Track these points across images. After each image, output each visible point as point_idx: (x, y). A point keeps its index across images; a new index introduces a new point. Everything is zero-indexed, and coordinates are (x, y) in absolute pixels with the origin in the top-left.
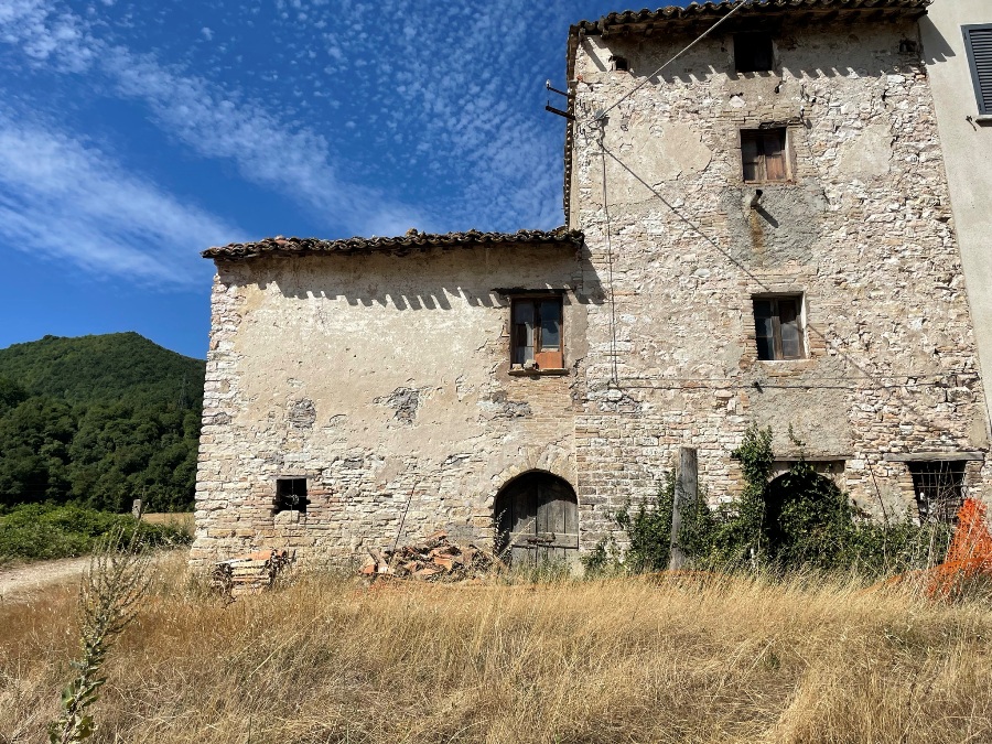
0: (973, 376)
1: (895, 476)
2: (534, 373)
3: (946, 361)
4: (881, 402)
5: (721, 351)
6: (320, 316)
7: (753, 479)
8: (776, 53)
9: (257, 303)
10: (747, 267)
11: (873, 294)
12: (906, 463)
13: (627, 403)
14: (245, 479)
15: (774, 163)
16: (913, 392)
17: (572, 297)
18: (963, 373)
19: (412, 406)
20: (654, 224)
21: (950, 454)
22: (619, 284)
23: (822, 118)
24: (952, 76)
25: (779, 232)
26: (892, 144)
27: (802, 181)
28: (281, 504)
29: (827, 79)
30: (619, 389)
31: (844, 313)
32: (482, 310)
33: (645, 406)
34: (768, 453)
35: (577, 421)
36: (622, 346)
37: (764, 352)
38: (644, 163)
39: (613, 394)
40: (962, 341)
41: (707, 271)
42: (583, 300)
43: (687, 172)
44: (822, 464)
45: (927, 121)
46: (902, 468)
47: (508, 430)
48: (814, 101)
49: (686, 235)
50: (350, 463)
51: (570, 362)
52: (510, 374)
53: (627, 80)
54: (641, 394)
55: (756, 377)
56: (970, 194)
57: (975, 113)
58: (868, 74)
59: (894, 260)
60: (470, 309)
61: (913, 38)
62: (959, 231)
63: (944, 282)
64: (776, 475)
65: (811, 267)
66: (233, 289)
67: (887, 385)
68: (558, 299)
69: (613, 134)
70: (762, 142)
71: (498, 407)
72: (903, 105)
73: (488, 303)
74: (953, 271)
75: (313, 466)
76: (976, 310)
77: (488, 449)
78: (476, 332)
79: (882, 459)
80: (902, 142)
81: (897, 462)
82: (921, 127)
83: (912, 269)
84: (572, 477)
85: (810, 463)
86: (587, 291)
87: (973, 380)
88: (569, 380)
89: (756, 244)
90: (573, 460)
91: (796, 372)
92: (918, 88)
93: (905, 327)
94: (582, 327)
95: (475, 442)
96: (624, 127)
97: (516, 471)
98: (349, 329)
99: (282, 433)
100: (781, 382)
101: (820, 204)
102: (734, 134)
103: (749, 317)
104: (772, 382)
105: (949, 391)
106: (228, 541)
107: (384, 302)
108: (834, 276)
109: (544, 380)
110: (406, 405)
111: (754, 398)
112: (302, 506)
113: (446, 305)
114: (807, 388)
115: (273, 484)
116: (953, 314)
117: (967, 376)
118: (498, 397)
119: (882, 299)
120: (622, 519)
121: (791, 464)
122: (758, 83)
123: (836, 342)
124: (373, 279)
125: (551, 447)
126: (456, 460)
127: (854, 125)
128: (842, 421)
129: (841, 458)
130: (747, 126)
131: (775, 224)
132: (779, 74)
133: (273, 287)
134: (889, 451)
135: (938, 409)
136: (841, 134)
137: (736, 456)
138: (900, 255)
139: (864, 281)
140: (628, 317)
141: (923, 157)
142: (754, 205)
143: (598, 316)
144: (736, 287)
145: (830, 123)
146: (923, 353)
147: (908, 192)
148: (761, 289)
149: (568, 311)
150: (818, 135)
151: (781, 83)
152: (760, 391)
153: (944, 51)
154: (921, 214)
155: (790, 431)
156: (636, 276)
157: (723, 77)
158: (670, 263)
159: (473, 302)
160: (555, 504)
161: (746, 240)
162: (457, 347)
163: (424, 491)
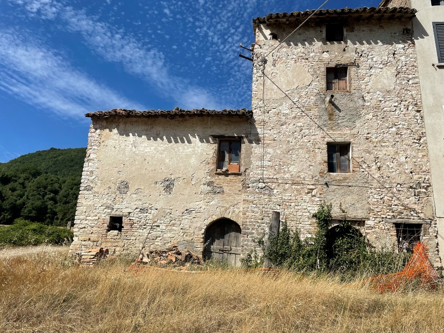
0: (428, 185)
1: (388, 229)
2: (226, 174)
3: (416, 177)
4: (383, 194)
5: (311, 167)
7: (321, 227)
8: (345, 33)
9: (107, 137)
10: (325, 129)
11: (383, 144)
12: (394, 223)
13: (267, 189)
14: (96, 216)
15: (342, 83)
16: (399, 191)
17: (245, 140)
18: (424, 183)
19: (171, 186)
20: (285, 109)
21: (414, 220)
22: (267, 135)
23: (364, 63)
24: (427, 45)
25: (341, 114)
26: (396, 76)
27: (353, 91)
28: (111, 228)
29: (368, 45)
30: (264, 183)
31: (369, 152)
32: (205, 145)
33: (275, 191)
34: (329, 216)
35: (243, 196)
36: (266, 163)
38: (282, 81)
40: (424, 168)
41: (307, 131)
42: (250, 142)
43: (302, 86)
44: (355, 222)
45: (414, 66)
46: (392, 226)
47: (213, 199)
48: (361, 55)
49: (299, 114)
51: (242, 169)
52: (216, 174)
53: (276, 43)
54: (273, 186)
55: (327, 180)
56: (432, 100)
57: (436, 62)
58: (387, 44)
59: (394, 129)
60: (200, 144)
61: (409, 27)
62: (425, 117)
63: (417, 140)
64: (333, 226)
65: (355, 131)
66: (98, 131)
67: (387, 187)
68: (239, 140)
69: (269, 68)
70: (336, 73)
71: (209, 188)
72: (403, 58)
73: (208, 142)
74: (422, 135)
75: (126, 211)
76: (431, 153)
77: (204, 207)
78: (202, 154)
79: (383, 221)
80: (401, 75)
81: (389, 223)
82: (410, 68)
83: (402, 134)
85: (349, 221)
86: (252, 138)
87: (428, 186)
88: (242, 177)
89: (330, 119)
90: (241, 214)
91: (345, 179)
92: (410, 50)
93: (397, 160)
94: (249, 154)
95: (199, 204)
96: (274, 65)
97: (215, 218)
98: (146, 151)
99: (114, 195)
101: (361, 102)
102: (323, 69)
103: (325, 151)
104: (334, 183)
105: (416, 191)
106: (86, 243)
107: (162, 139)
108: (366, 135)
109: (230, 177)
110: (169, 186)
111: (325, 190)
113: (189, 142)
114: (350, 186)
115: (108, 218)
116: (420, 155)
117: (425, 184)
118: (210, 184)
119: (388, 146)
120: (260, 242)
121: (340, 221)
122: (336, 47)
123: (364, 166)
124: (158, 129)
125: (232, 208)
126: (188, 211)
127: (379, 67)
128: (365, 202)
129: (363, 220)
130: (330, 66)
131: (340, 111)
132: (346, 43)
133: (115, 131)
134: (386, 218)
135: (410, 199)
136: (373, 71)
137: (315, 216)
138: (397, 127)
139: (379, 138)
140: (270, 150)
141: (411, 82)
142: (331, 102)
143: (257, 149)
144: (320, 139)
145: (368, 65)
146: (405, 173)
147: (403, 98)
148: (331, 140)
150: (362, 71)
151: (346, 47)
152: (328, 187)
153: (423, 33)
154: (408, 108)
155: (340, 206)
156: (275, 132)
157: (320, 43)
158: (291, 127)
159: (202, 141)
161: (326, 117)
162: (193, 161)
163: (174, 225)
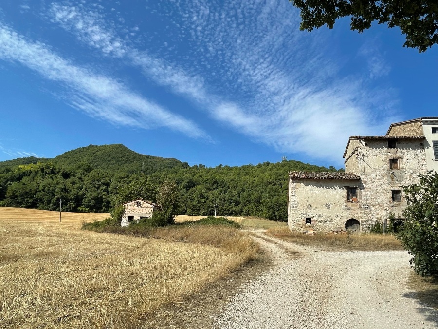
2: (352, 202)
5: (386, 200)
6: (312, 189)
7: (392, 222)
8: (396, 145)
9: (300, 186)
10: (391, 185)
13: (369, 208)
14: (300, 218)
15: (396, 165)
17: (358, 188)
20: (373, 175)
22: (367, 186)
24: (430, 151)
25: (397, 179)
26: (418, 163)
27: (401, 169)
28: (307, 222)
29: (406, 150)
30: (368, 205)
33: (372, 209)
34: (394, 218)
35: (360, 211)
36: (368, 198)
37: (394, 200)
38: (371, 164)
39: (366, 206)
41: (383, 185)
42: (361, 189)
43: (380, 166)
45: (425, 159)
47: (347, 212)
48: (403, 154)
49: (379, 178)
50: (319, 216)
51: (359, 200)
52: (347, 202)
53: (368, 148)
54: (371, 206)
55: (392, 204)
57: (434, 158)
58: (414, 150)
60: (340, 190)
61: (423, 143)
64: (395, 221)
66: (295, 184)
68: (356, 188)
69: (365, 158)
70: (393, 162)
71: (345, 207)
72: (420, 156)
73: (343, 189)
75: (312, 216)
77: (344, 215)
78: (341, 194)
80: (420, 163)
82: (423, 160)
84: (360, 220)
86: (361, 188)
88: (358, 203)
90: (360, 217)
91: (399, 204)
92: (423, 153)
94: (360, 194)
95: (342, 213)
96: (367, 157)
97: (349, 219)
98: (317, 192)
99: (306, 210)
100: (397, 206)
101: (404, 174)
102: (388, 160)
103: (391, 193)
104: (395, 205)
106: (298, 228)
107: (323, 188)
109: (354, 203)
110: (328, 207)
111: (392, 208)
112: (311, 222)
113: (335, 189)
114: (401, 207)
115: (305, 219)
120: (369, 228)
121: (398, 220)
122: (393, 150)
124: (321, 183)
125: (355, 215)
126: (338, 216)
127: (411, 159)
130: (391, 158)
131: (396, 177)
132: (397, 149)
133: (302, 184)
136: (408, 161)
137: (388, 218)
140: (369, 193)
141: (424, 166)
142: (392, 174)
143: (364, 192)
144: (389, 188)
145: (406, 159)
148: (393, 189)
149: (358, 191)
150: (404, 161)
153: (429, 146)
155: (398, 214)
156: (370, 185)
157: (386, 149)
158: (376, 183)
159: (340, 188)
160: (356, 224)
161: (391, 180)
162: (337, 196)
163: (332, 221)
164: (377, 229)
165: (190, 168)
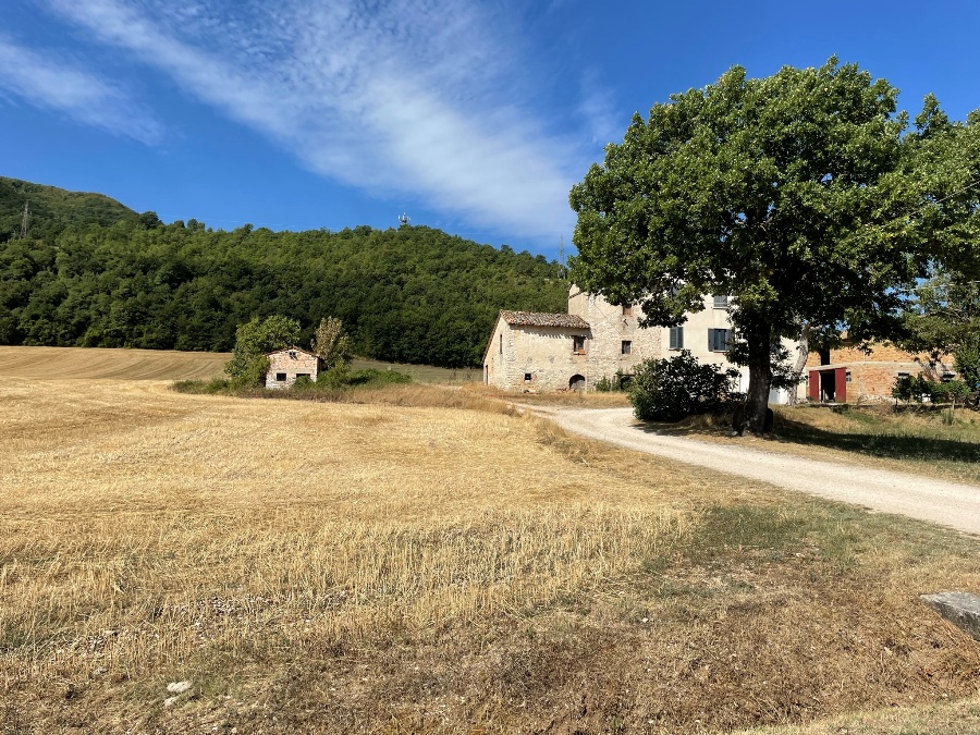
2: (578, 354)
5: (615, 352)
6: (533, 338)
7: (619, 378)
10: (621, 334)
13: (596, 362)
14: (518, 373)
17: (586, 338)
19: (553, 359)
22: (596, 336)
28: (526, 379)
31: (639, 346)
34: (622, 373)
35: (586, 365)
36: (596, 349)
37: (623, 352)
39: (594, 360)
41: (614, 334)
42: (589, 339)
43: (612, 312)
44: (630, 376)
47: (573, 366)
49: (610, 326)
50: (540, 371)
51: (586, 352)
52: (573, 354)
54: (599, 360)
55: (621, 358)
60: (565, 339)
62: (662, 330)
64: (623, 377)
65: (633, 336)
66: (513, 331)
69: (597, 302)
73: (569, 338)
75: (533, 371)
76: (662, 347)
77: (569, 369)
78: (566, 344)
88: (586, 356)
89: (624, 330)
90: (586, 373)
91: (629, 357)
93: (649, 349)
94: (588, 345)
95: (566, 368)
97: (574, 374)
98: (539, 342)
99: (525, 364)
100: (626, 359)
101: (637, 322)
103: (621, 344)
107: (547, 337)
108: (638, 338)
109: (580, 356)
111: (620, 362)
112: (530, 379)
113: (560, 338)
114: (630, 361)
115: (524, 374)
116: (658, 347)
118: (571, 359)
119: (646, 343)
120: (595, 385)
121: (626, 375)
123: (636, 351)
124: (545, 332)
125: (581, 370)
126: (562, 371)
131: (628, 325)
133: (522, 331)
137: (616, 373)
139: (643, 339)
140: (598, 343)
142: (624, 321)
144: (619, 339)
146: (652, 355)
148: (624, 339)
149: (585, 341)
155: (626, 369)
156: (600, 335)
158: (607, 332)
160: (581, 381)
161: (622, 328)
162: (563, 348)
163: (555, 378)
164: (603, 387)
165: (164, 230)
